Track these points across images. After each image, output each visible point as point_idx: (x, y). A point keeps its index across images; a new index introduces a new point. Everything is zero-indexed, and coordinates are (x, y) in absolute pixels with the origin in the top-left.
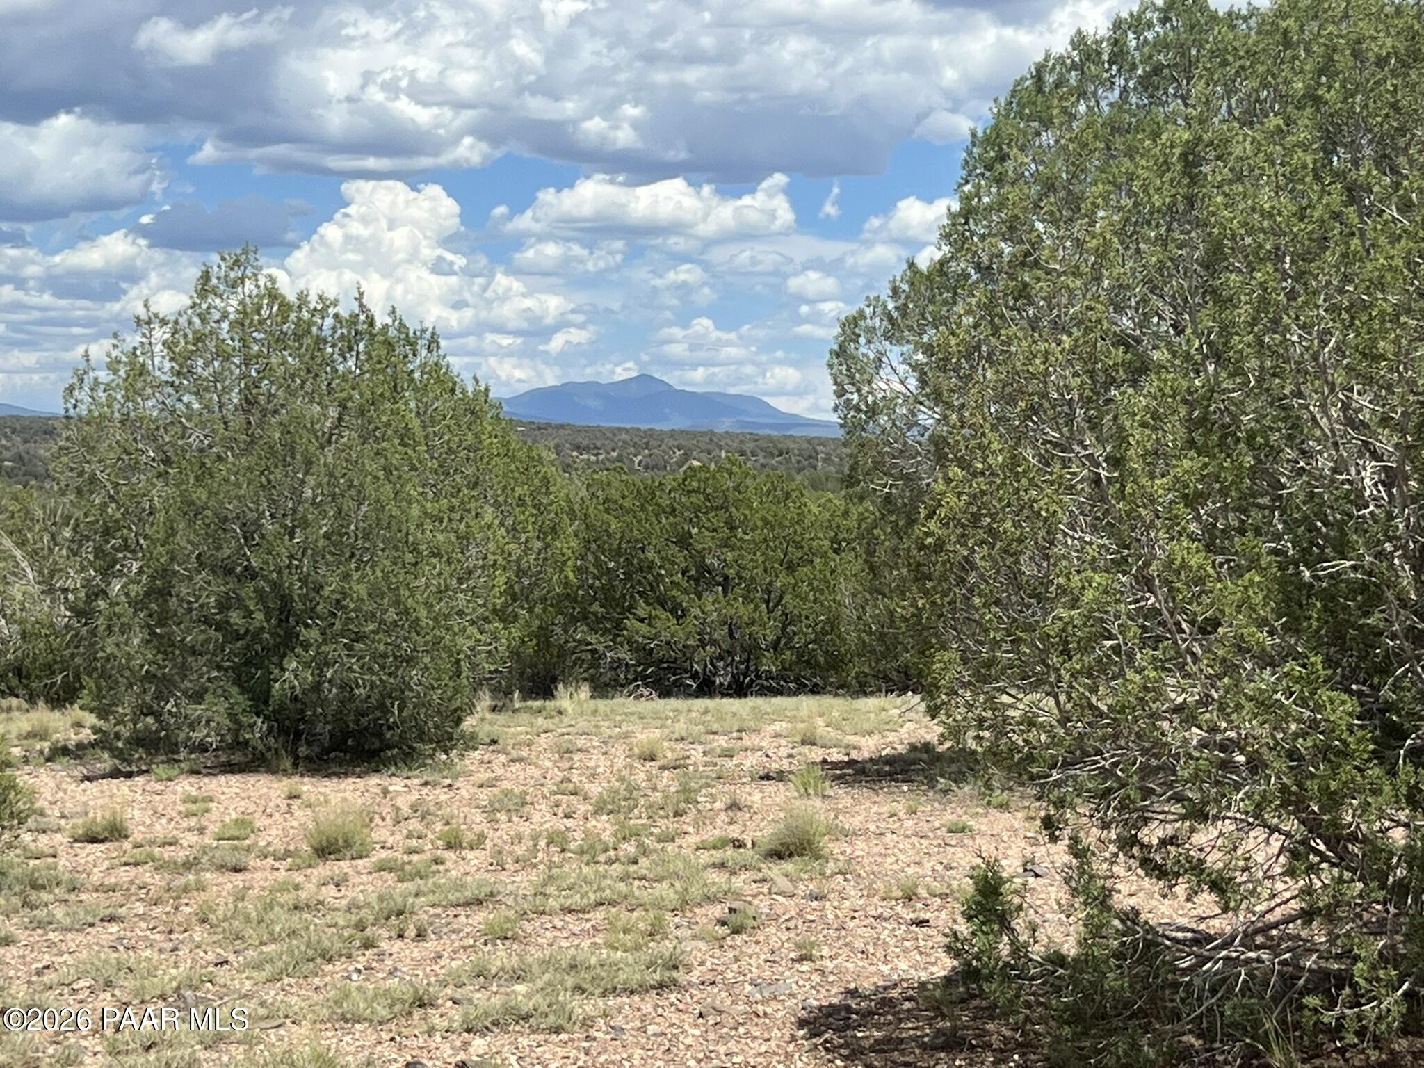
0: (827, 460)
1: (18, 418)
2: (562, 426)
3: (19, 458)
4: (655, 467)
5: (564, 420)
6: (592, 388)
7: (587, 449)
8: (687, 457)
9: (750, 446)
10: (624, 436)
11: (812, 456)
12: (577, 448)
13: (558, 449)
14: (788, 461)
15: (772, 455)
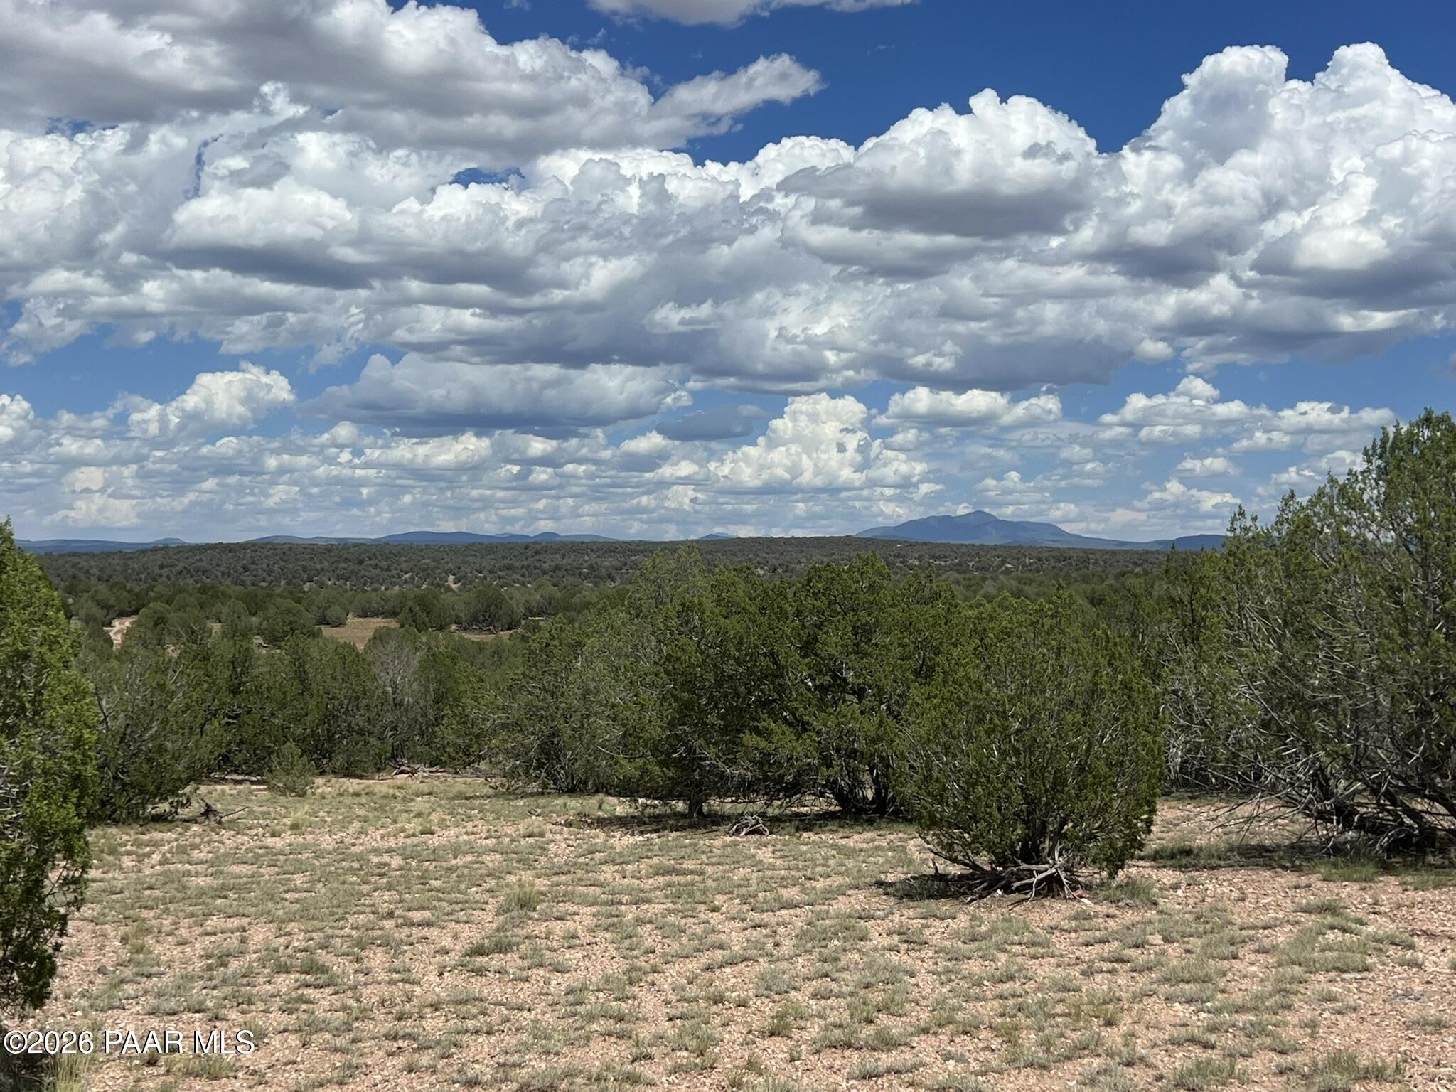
0: (1096, 563)
1: (595, 543)
2: (925, 544)
3: (591, 568)
4: (983, 568)
5: (926, 540)
6: (946, 520)
7: (939, 558)
8: (1003, 562)
9: (1044, 555)
10: (963, 550)
11: (1086, 560)
12: (933, 557)
13: (920, 558)
14: (1070, 564)
15: (1059, 561)
